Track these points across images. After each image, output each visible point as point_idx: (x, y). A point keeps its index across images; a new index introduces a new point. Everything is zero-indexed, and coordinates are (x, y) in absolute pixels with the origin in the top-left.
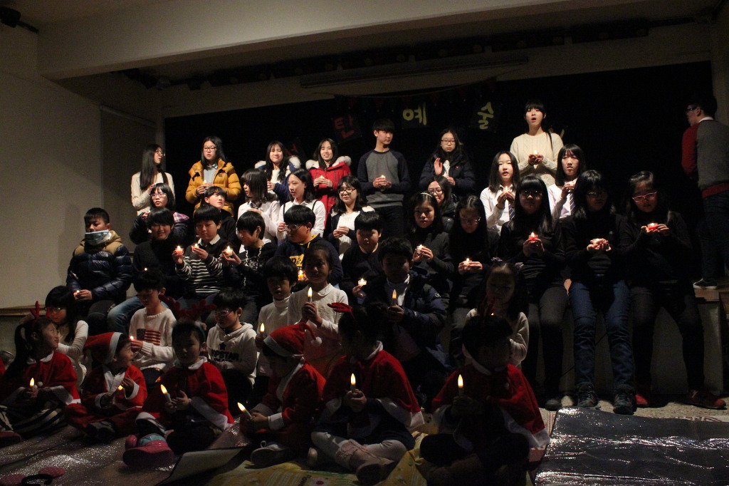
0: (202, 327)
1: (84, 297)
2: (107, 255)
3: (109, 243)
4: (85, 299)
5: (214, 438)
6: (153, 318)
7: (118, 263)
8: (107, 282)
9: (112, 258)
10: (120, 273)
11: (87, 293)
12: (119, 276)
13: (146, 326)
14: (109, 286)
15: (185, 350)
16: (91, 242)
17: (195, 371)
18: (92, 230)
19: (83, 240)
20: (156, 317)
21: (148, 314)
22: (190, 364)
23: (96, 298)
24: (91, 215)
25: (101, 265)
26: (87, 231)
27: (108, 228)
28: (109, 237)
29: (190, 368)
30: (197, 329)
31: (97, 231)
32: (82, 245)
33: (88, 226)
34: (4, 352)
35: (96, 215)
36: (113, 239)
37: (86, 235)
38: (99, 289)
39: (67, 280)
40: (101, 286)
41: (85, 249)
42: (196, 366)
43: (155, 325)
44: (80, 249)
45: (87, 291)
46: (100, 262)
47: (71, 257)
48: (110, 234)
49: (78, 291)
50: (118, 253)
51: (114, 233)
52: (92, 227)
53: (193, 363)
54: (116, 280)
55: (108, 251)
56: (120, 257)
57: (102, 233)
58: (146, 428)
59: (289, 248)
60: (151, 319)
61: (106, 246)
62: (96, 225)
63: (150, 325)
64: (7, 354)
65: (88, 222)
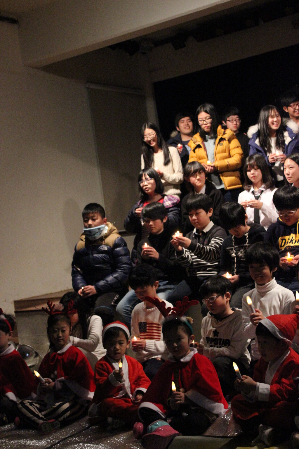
0: (188, 321)
1: (89, 293)
2: (106, 249)
3: (106, 236)
4: (91, 294)
5: (209, 424)
6: (152, 311)
7: (118, 255)
8: (108, 275)
9: (111, 251)
10: (119, 265)
11: (91, 289)
12: (119, 268)
13: (146, 319)
14: (110, 278)
15: (175, 345)
16: (90, 238)
17: (187, 363)
18: (90, 226)
19: (83, 234)
20: (154, 310)
21: (147, 308)
22: (182, 357)
23: (100, 291)
24: (89, 211)
25: (102, 258)
26: (86, 227)
27: (105, 222)
28: (106, 231)
29: (182, 360)
30: (184, 323)
31: (96, 226)
32: (82, 240)
33: (86, 221)
34: (24, 345)
35: (94, 211)
36: (111, 232)
37: (85, 231)
38: (102, 283)
39: (72, 274)
40: (103, 279)
41: (86, 244)
42: (188, 358)
43: (154, 317)
44: (81, 244)
45: (90, 287)
46: (100, 255)
47: (74, 251)
48: (107, 228)
49: (83, 288)
50: (116, 245)
51: (110, 225)
52: (90, 222)
53: (185, 355)
54: (117, 272)
55: (106, 245)
56: (118, 249)
57: (99, 229)
58: (151, 416)
59: (277, 229)
60: (150, 312)
61: (104, 240)
62: (94, 220)
63: (150, 318)
64: (27, 348)
65: (86, 217)
